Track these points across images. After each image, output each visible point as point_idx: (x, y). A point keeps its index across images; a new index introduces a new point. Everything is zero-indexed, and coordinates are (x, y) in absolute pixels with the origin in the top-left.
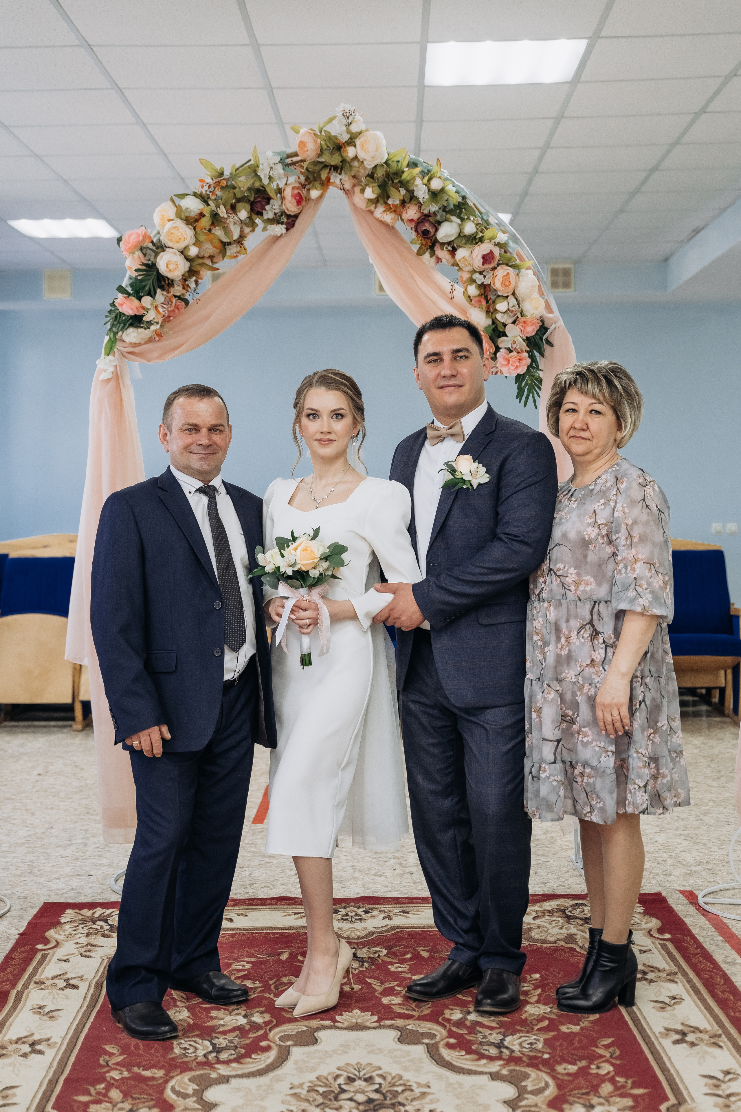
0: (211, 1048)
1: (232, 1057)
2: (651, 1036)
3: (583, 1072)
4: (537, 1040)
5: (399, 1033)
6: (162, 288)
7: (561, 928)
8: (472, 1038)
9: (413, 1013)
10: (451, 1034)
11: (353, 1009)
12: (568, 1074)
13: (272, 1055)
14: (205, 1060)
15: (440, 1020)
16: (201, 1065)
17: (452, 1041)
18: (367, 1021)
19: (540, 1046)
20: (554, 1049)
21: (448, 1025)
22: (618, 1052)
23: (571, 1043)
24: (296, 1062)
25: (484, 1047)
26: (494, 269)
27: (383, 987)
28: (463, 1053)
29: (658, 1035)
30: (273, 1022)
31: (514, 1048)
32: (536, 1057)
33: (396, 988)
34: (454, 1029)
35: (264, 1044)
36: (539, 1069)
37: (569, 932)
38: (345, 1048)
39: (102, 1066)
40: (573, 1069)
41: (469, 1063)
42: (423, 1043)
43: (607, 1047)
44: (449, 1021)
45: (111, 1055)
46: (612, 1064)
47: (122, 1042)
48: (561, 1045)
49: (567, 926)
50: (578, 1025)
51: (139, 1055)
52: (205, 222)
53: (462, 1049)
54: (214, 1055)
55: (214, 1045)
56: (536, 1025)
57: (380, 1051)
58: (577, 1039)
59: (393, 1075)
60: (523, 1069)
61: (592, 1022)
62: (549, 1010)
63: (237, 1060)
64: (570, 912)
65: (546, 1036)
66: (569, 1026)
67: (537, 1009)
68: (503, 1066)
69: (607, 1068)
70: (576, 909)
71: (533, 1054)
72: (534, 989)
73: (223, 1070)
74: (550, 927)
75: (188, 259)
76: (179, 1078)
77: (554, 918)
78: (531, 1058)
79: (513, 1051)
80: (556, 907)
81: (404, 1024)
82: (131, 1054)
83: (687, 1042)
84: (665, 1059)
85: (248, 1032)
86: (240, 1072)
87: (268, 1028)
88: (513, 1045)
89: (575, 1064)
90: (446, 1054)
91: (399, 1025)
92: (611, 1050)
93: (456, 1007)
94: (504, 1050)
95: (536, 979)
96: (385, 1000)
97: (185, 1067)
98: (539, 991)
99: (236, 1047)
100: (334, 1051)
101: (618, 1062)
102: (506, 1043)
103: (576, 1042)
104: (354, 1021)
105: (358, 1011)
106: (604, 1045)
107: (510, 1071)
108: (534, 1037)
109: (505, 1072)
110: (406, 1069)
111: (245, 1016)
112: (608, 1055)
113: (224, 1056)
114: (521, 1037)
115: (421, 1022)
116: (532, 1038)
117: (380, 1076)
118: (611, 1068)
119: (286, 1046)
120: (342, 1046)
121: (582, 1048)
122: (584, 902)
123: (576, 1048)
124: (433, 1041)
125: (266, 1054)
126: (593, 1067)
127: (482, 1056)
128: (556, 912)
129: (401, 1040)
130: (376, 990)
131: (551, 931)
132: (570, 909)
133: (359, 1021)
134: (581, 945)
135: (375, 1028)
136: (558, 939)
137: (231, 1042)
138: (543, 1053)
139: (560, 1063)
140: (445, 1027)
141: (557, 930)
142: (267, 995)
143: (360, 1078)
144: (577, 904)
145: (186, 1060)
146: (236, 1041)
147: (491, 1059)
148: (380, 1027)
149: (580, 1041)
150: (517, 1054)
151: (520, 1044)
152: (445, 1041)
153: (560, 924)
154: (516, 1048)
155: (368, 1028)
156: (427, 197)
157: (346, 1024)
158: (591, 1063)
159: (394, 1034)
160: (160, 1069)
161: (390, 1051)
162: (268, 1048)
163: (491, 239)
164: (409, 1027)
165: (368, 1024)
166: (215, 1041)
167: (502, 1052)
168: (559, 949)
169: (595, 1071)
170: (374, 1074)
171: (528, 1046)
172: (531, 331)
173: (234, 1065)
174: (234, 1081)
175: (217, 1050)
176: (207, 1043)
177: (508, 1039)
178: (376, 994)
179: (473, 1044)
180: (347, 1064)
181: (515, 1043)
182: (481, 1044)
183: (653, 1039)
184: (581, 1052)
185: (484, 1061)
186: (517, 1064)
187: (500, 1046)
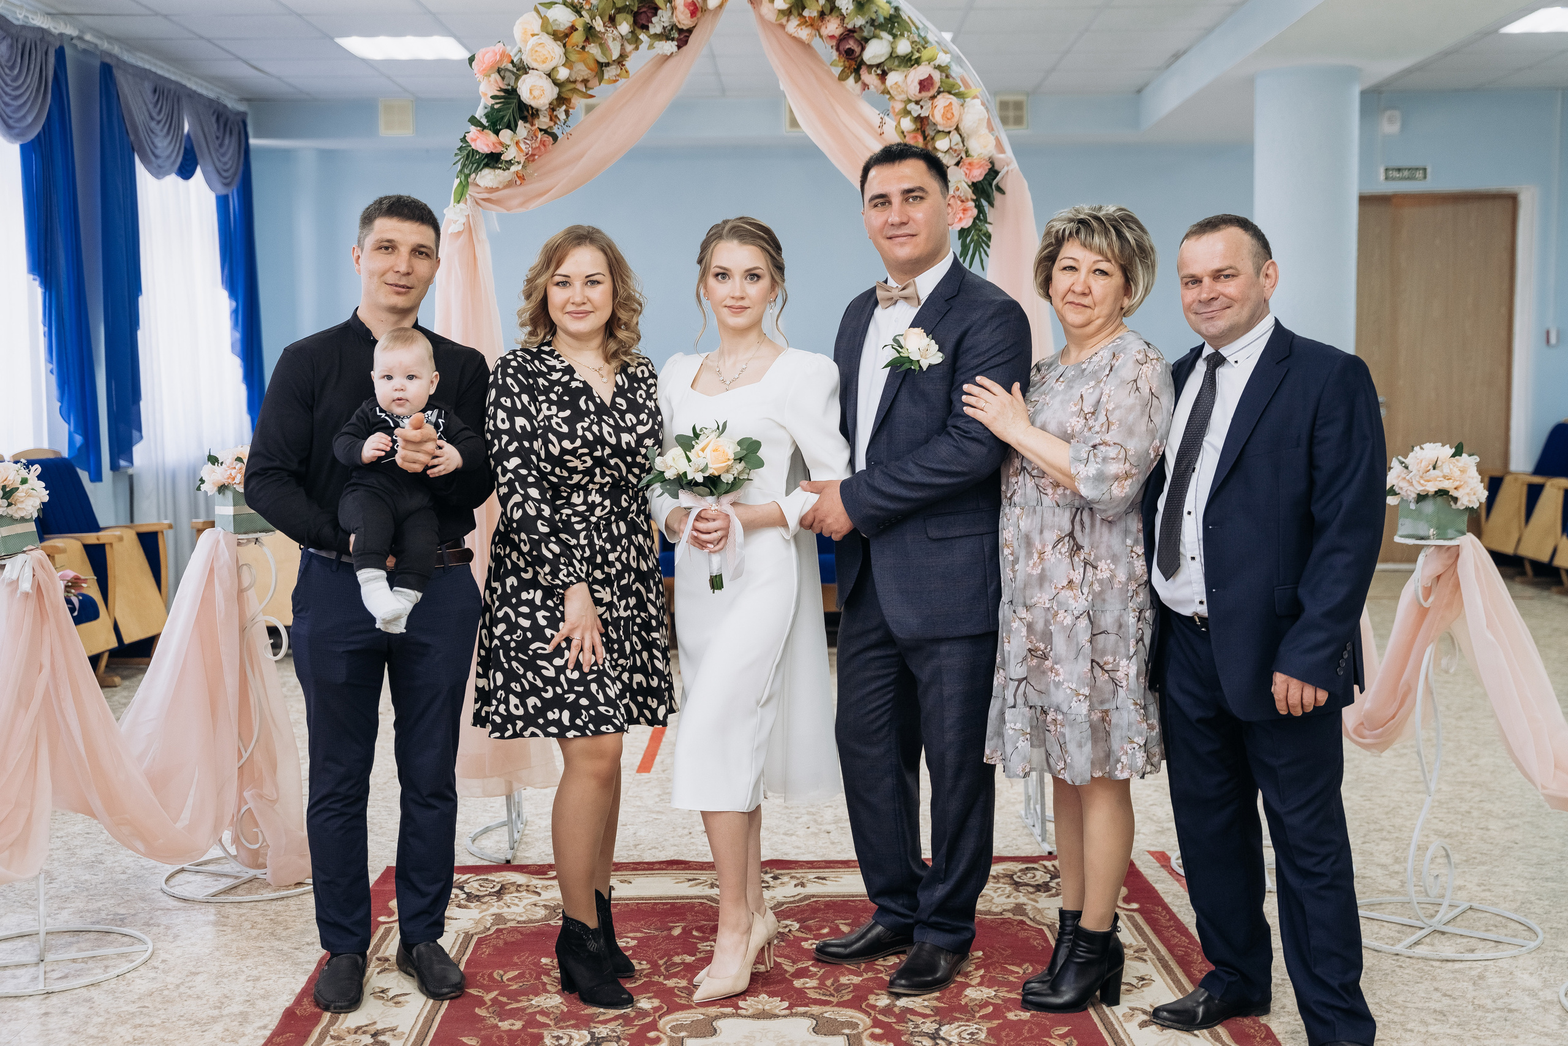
2: (1114, 1022)
4: (979, 1029)
5: (815, 1022)
6: (525, 119)
7: (1008, 897)
8: (901, 1028)
9: (831, 999)
10: (876, 1023)
11: (760, 994)
15: (863, 1006)
17: (878, 1031)
18: (776, 1007)
19: (982, 1036)
21: (873, 1013)
23: (1019, 1033)
25: (916, 1038)
26: (933, 97)
27: (796, 967)
30: (663, 1008)
31: (951, 1039)
33: (811, 968)
34: (880, 1017)
37: (1017, 901)
42: (843, 1034)
44: (874, 1007)
47: (483, 1033)
48: (1007, 1035)
49: (1015, 894)
52: (578, 37)
53: (889, 1041)
56: (978, 1012)
58: (1026, 1028)
62: (994, 993)
64: (1019, 877)
65: (989, 1025)
66: (1018, 1012)
67: (979, 992)
70: (1026, 875)
72: (976, 969)
74: (995, 895)
75: (556, 83)
77: (1000, 885)
80: (1003, 872)
81: (821, 1011)
85: (633, 1019)
87: (657, 1015)
88: (951, 1036)
91: (814, 1012)
92: (1067, 1040)
93: (883, 992)
95: (979, 958)
96: (798, 983)
98: (982, 972)
102: (942, 1034)
103: (1025, 1031)
104: (760, 1007)
105: (765, 996)
106: (1058, 1035)
108: (976, 1026)
114: (960, 1026)
115: (841, 1009)
116: (973, 1028)
119: (679, 1038)
120: (746, 1037)
122: (1035, 866)
123: (1025, 1039)
124: (855, 1032)
128: (1003, 878)
129: (816, 1031)
130: (786, 971)
131: (996, 900)
132: (1019, 874)
133: (767, 1007)
134: (1031, 917)
135: (785, 1016)
136: (1004, 910)
137: (614, 1031)
140: (869, 1015)
141: (1003, 899)
144: (1027, 868)
146: (619, 1029)
148: (792, 1015)
149: (1030, 1030)
151: (959, 1035)
152: (869, 1032)
153: (1007, 892)
155: (777, 1016)
156: (851, 7)
157: (750, 1011)
159: (809, 1023)
163: (930, 61)
164: (826, 1015)
165: (777, 1011)
167: (937, 1044)
168: (1005, 922)
171: (968, 1037)
172: (978, 174)
176: (586, 1032)
177: (944, 1028)
178: (787, 976)
179: (903, 1035)
181: (953, 1033)
182: (912, 1034)
183: (1116, 1026)
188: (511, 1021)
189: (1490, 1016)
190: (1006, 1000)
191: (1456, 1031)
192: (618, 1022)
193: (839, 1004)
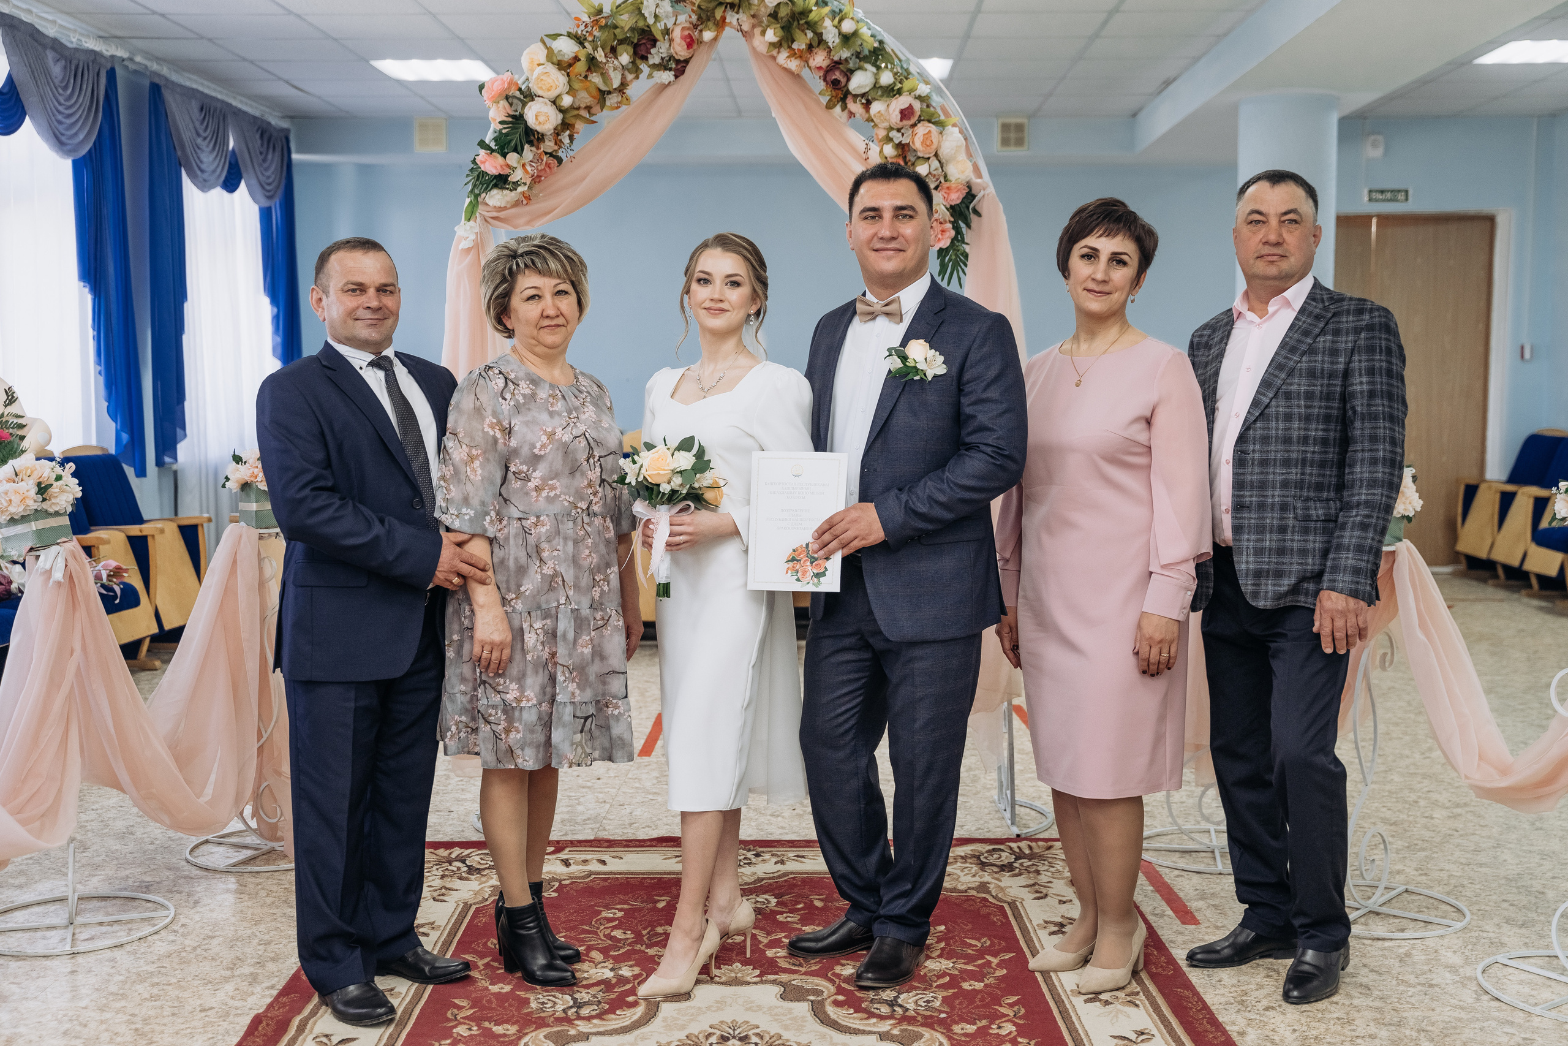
0: (571, 1003)
1: (594, 1013)
2: (1062, 994)
3: (983, 1032)
4: (935, 998)
5: (783, 989)
7: (974, 876)
8: (862, 995)
9: (800, 969)
10: (840, 991)
11: (734, 963)
12: (966, 1035)
13: (639, 1011)
14: (564, 1015)
15: (829, 975)
16: (559, 1021)
17: (841, 998)
18: (748, 975)
19: (937, 1004)
20: (952, 1008)
21: (837, 981)
22: (1023, 1011)
23: (971, 1002)
24: (665, 1019)
25: (875, 1006)
27: (769, 938)
28: (852, 1011)
29: (1069, 993)
30: (642, 975)
31: (908, 1006)
32: (931, 1017)
33: (784, 940)
34: (844, 985)
35: (631, 999)
36: (934, 1029)
37: (982, 880)
38: (721, 1004)
39: (450, 1020)
40: (971, 1029)
41: (858, 1022)
42: (808, 1000)
43: (1011, 1005)
44: (838, 976)
45: (460, 1008)
46: (1015, 1024)
47: (473, 995)
48: (960, 1004)
49: (981, 873)
50: (983, 981)
51: (491, 1009)
53: (850, 1007)
54: (574, 1010)
55: (575, 1000)
56: (935, 982)
57: (760, 1007)
58: (979, 997)
59: (772, 1034)
60: (916, 1029)
61: (997, 978)
62: (952, 965)
63: (599, 1016)
64: (986, 858)
65: (945, 994)
66: (972, 982)
67: (938, 964)
68: (894, 1026)
69: (1009, 1028)
70: (992, 855)
71: (929, 1013)
72: (937, 943)
73: (583, 1027)
74: (961, 874)
76: (534, 1034)
77: (967, 865)
78: (926, 1017)
79: (907, 1010)
80: (971, 852)
81: (789, 979)
82: (482, 1008)
83: (1100, 1000)
84: (1074, 1018)
85: (614, 986)
86: (601, 1029)
87: (637, 981)
88: (908, 1003)
89: (975, 1024)
90: (832, 1011)
91: (783, 980)
92: (1015, 1009)
93: (849, 962)
94: (897, 1009)
95: (941, 932)
96: (770, 953)
97: (541, 1023)
98: (943, 945)
99: (599, 1002)
100: (708, 1008)
101: (1021, 1022)
102: (900, 1001)
103: (977, 1000)
104: (733, 975)
105: (738, 964)
106: (1008, 1004)
107: (902, 1031)
108: (932, 994)
109: (896, 1032)
110: (786, 1028)
111: (612, 970)
112: (1012, 1014)
113: (585, 1012)
114: (918, 994)
115: (808, 977)
116: (929, 996)
117: (757, 1035)
118: (1014, 1029)
119: (655, 1002)
120: (717, 1002)
121: (984, 1006)
122: (1002, 847)
123: (977, 1007)
124: (819, 998)
125: (632, 1010)
126: (994, 1026)
127: (871, 1015)
128: (970, 858)
129: (783, 997)
130: (760, 942)
131: (963, 879)
132: (986, 855)
133: (739, 975)
134: (994, 894)
135: (755, 983)
136: (969, 888)
137: (594, 996)
138: (941, 1012)
139: (957, 1023)
140: (833, 982)
141: (969, 878)
142: (638, 947)
143: (734, 1037)
144: (994, 849)
145: (542, 1015)
146: (600, 996)
147: (882, 1018)
148: (762, 982)
149: (983, 999)
150: (911, 1013)
151: (916, 1002)
152: (832, 998)
153: (973, 871)
154: (911, 1006)
155: (748, 983)
157: (724, 979)
158: (992, 1023)
159: (777, 990)
160: (513, 1024)
161: (770, 1009)
162: (635, 1004)
164: (793, 983)
165: (748, 979)
166: (577, 996)
167: (895, 1011)
168: (969, 899)
169: (995, 1032)
170: (750, 1033)
171: (923, 1004)
173: (595, 1021)
174: (593, 1039)
175: (578, 1005)
176: (568, 998)
177: (902, 996)
178: (761, 946)
179: (863, 1002)
180: (722, 1022)
181: (910, 1001)
182: (872, 1001)
183: (1063, 997)
184: (982, 1011)
185: (874, 1020)
186: (909, 1023)
187: (892, 1004)
188: (501, 985)
189: (1411, 990)
190: (962, 971)
191: (1377, 1004)
192: (599, 988)
193: (806, 973)
